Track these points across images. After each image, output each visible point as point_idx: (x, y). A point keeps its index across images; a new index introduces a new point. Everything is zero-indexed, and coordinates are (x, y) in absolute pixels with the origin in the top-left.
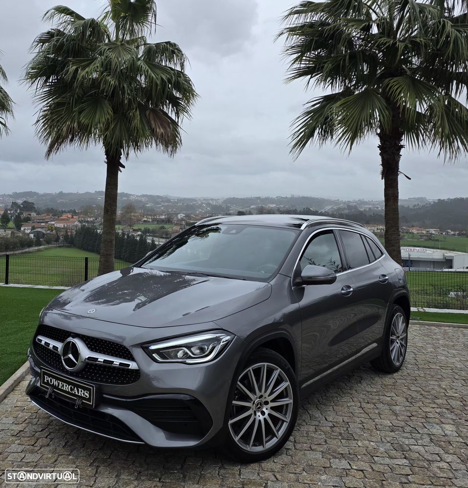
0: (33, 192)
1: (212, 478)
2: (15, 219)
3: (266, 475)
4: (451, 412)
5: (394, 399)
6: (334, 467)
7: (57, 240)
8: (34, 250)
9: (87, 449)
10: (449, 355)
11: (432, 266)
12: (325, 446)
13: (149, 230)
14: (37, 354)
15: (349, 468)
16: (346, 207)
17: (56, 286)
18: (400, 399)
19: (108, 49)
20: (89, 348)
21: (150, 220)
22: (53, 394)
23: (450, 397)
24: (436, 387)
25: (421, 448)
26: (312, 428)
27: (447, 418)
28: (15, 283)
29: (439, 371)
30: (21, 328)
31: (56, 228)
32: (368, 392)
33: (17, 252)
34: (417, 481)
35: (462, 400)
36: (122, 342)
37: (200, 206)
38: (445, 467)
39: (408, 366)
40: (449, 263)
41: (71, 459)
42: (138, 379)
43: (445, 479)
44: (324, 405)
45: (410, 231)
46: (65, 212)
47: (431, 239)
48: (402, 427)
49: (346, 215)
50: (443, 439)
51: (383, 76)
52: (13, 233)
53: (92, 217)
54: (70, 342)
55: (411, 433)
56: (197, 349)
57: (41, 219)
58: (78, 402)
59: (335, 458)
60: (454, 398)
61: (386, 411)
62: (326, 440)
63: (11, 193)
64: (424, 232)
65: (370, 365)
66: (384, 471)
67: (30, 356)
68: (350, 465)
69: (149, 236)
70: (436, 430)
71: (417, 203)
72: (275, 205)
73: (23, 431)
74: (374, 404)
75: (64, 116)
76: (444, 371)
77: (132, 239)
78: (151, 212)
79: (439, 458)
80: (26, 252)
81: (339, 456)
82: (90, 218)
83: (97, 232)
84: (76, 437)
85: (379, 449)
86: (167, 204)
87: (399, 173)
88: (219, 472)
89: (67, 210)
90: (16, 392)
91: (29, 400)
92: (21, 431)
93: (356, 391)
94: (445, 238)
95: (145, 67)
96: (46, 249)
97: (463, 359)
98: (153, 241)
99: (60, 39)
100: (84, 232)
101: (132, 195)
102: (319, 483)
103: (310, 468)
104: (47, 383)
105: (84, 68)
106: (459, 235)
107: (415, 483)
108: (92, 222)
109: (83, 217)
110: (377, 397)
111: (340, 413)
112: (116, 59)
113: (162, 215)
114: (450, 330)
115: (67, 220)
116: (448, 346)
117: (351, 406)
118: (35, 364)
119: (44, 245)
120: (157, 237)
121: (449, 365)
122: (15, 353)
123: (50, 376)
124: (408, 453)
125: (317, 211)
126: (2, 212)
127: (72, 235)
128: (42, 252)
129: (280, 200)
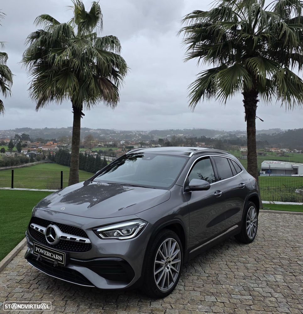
0: (28, 128)
1: (134, 307)
2: (17, 145)
3: (166, 305)
4: (282, 267)
5: (247, 259)
6: (207, 300)
7: (44, 158)
8: (29, 165)
9: (61, 290)
10: (285, 232)
11: (284, 173)
12: (203, 288)
13: (102, 151)
14: (31, 234)
15: (216, 301)
16: (229, 135)
17: (43, 189)
18: (251, 260)
19: (74, 42)
20: (62, 231)
21: (103, 145)
22: (41, 258)
23: (282, 258)
24: (274, 252)
25: (260, 289)
26: (196, 278)
27: (279, 271)
28: (17, 188)
29: (277, 242)
30: (21, 217)
31: (43, 151)
32: (232, 255)
33: (18, 166)
34: (256, 309)
35: (289, 260)
36: (81, 227)
37: (135, 136)
38: (274, 300)
39: (259, 239)
40: (295, 171)
41: (51, 296)
42: (91, 249)
43: (273, 308)
44: (204, 263)
45: (270, 150)
46: (49, 140)
47: (284, 156)
48: (250, 277)
49: (229, 141)
50: (275, 284)
51: (245, 57)
52: (16, 154)
53: (66, 143)
54: (50, 227)
55: (255, 280)
56: (125, 231)
57: (33, 145)
58: (56, 263)
59: (208, 295)
60: (284, 259)
61: (242, 267)
62: (203, 285)
63: (14, 129)
64: (279, 151)
65: (235, 239)
66: (237, 303)
67: (27, 235)
68: (216, 299)
69: (102, 155)
70: (271, 278)
71: (275, 132)
72: (183, 135)
73: (23, 280)
74: (235, 263)
75: (47, 84)
76: (280, 242)
77: (91, 158)
78: (103, 140)
79: (270, 295)
80: (24, 167)
81: (210, 294)
83: (69, 153)
84: (54, 283)
85: (235, 290)
86: (113, 135)
87: (256, 117)
88: (138, 304)
90: (19, 257)
91: (27, 261)
92: (22, 280)
93: (225, 254)
94: (293, 154)
95: (96, 52)
96: (37, 164)
97: (293, 234)
98: (105, 158)
99: (44, 36)
100: (61, 153)
101: (91, 129)
102: (197, 310)
103: (192, 301)
104: (37, 252)
105: (59, 54)
107: (254, 310)
108: (66, 147)
109: (60, 144)
110: (237, 259)
111: (214, 268)
112: (79, 48)
113: (110, 142)
114: (287, 216)
115: (50, 145)
116: (285, 226)
117: (220, 264)
118: (30, 240)
119: (36, 162)
120: (107, 156)
121: (284, 238)
122: (18, 233)
123: (39, 247)
124: (253, 292)
125: (210, 138)
126: (9, 141)
127: (53, 155)
128: (35, 166)
129: (186, 131)
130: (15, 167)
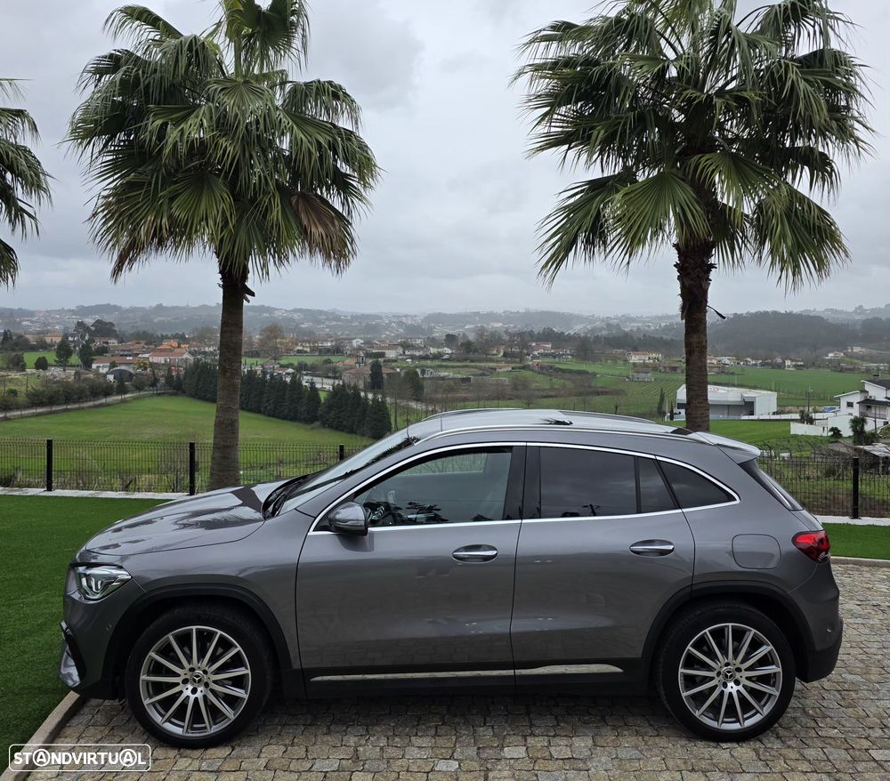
2: (81, 350)
7: (154, 384)
8: (115, 400)
11: (726, 412)
13: (306, 365)
16: (605, 327)
19: (222, 90)
21: (308, 350)
23: (826, 741)
28: (64, 488)
31: (152, 365)
33: (85, 405)
35: (846, 745)
37: (388, 326)
40: (749, 407)
46: (167, 338)
47: (724, 372)
49: (605, 338)
52: (77, 374)
53: (213, 345)
57: (126, 350)
60: (833, 742)
63: (73, 308)
64: (715, 362)
69: (306, 375)
72: (501, 324)
75: (141, 207)
77: (278, 384)
78: (309, 337)
80: (101, 405)
82: (209, 347)
86: (334, 323)
87: (708, 308)
89: (169, 334)
94: (743, 370)
95: (286, 121)
96: (135, 399)
98: (312, 384)
99: (132, 69)
100: (199, 370)
101: (277, 309)
105: (177, 123)
106: (762, 365)
108: (213, 354)
109: (196, 346)
112: (236, 108)
113: (327, 341)
115: (171, 351)
119: (132, 392)
120: (318, 376)
125: (562, 333)
126: (58, 340)
127: (178, 375)
128: (130, 404)
129: (509, 317)
130: (77, 406)
